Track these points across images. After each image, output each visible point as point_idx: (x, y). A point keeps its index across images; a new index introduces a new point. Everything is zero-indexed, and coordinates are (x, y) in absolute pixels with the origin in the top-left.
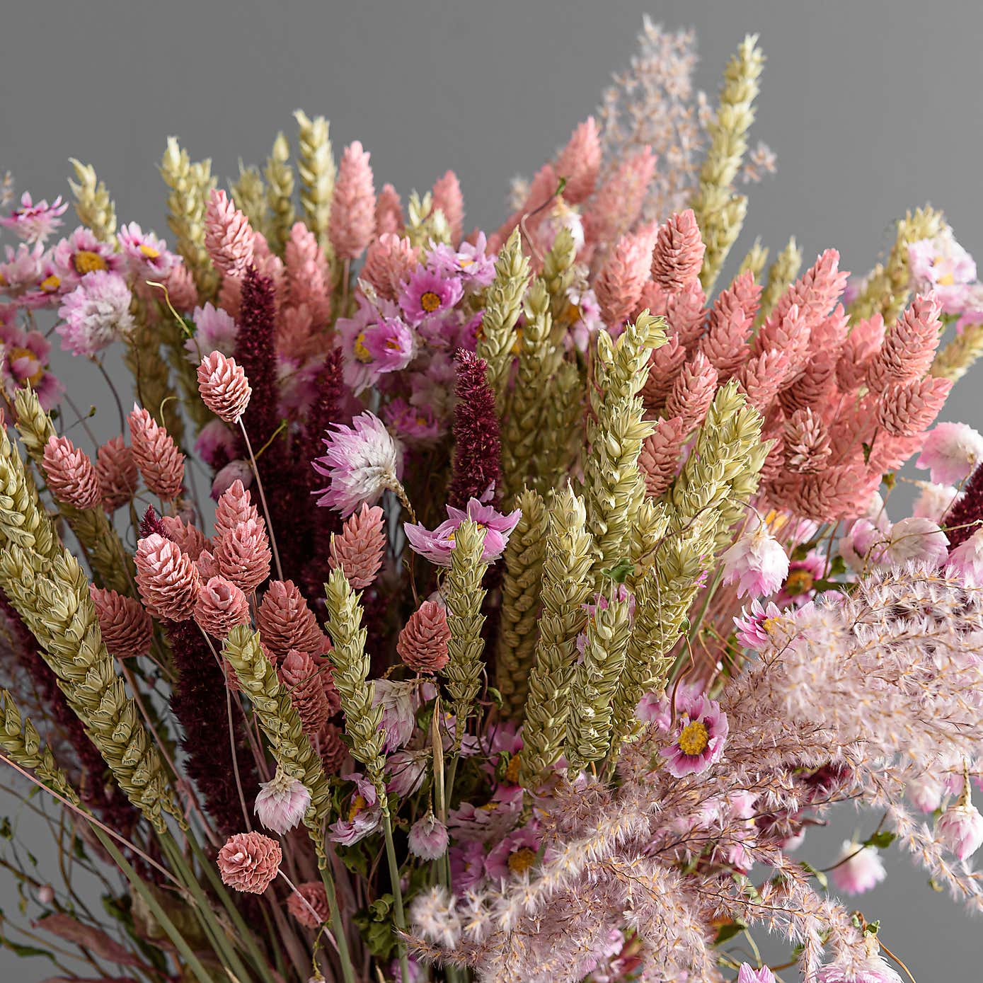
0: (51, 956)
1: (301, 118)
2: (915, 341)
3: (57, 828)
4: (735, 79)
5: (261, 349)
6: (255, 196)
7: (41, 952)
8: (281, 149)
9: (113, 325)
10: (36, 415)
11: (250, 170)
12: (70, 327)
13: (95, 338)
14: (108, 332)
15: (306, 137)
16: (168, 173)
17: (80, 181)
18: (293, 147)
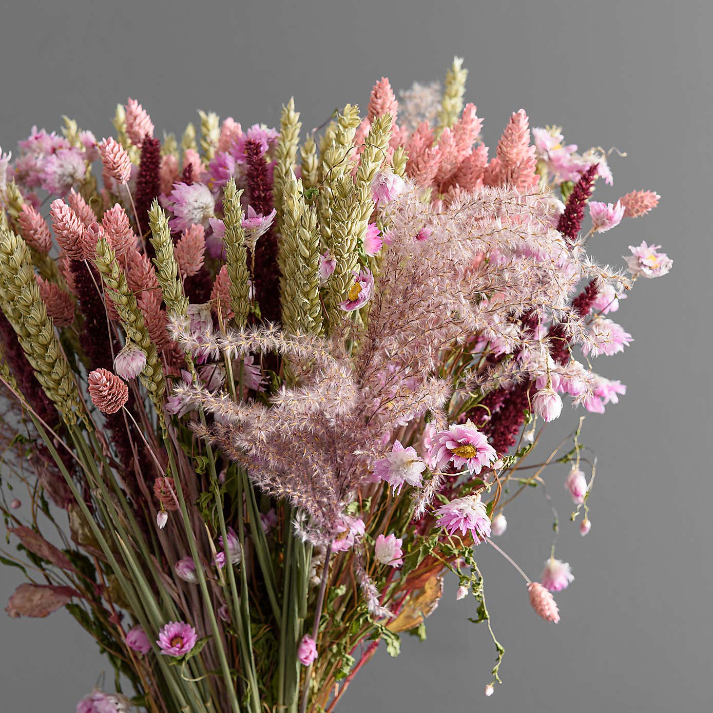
0: (22, 568)
1: (202, 114)
2: (513, 137)
3: (32, 491)
4: (450, 83)
5: (150, 176)
6: (171, 149)
7: (16, 565)
8: (190, 131)
9: (72, 176)
10: (17, 198)
11: (170, 136)
12: (47, 174)
13: (62, 182)
14: (69, 180)
15: (205, 124)
16: (116, 122)
17: (67, 128)
18: (198, 131)
